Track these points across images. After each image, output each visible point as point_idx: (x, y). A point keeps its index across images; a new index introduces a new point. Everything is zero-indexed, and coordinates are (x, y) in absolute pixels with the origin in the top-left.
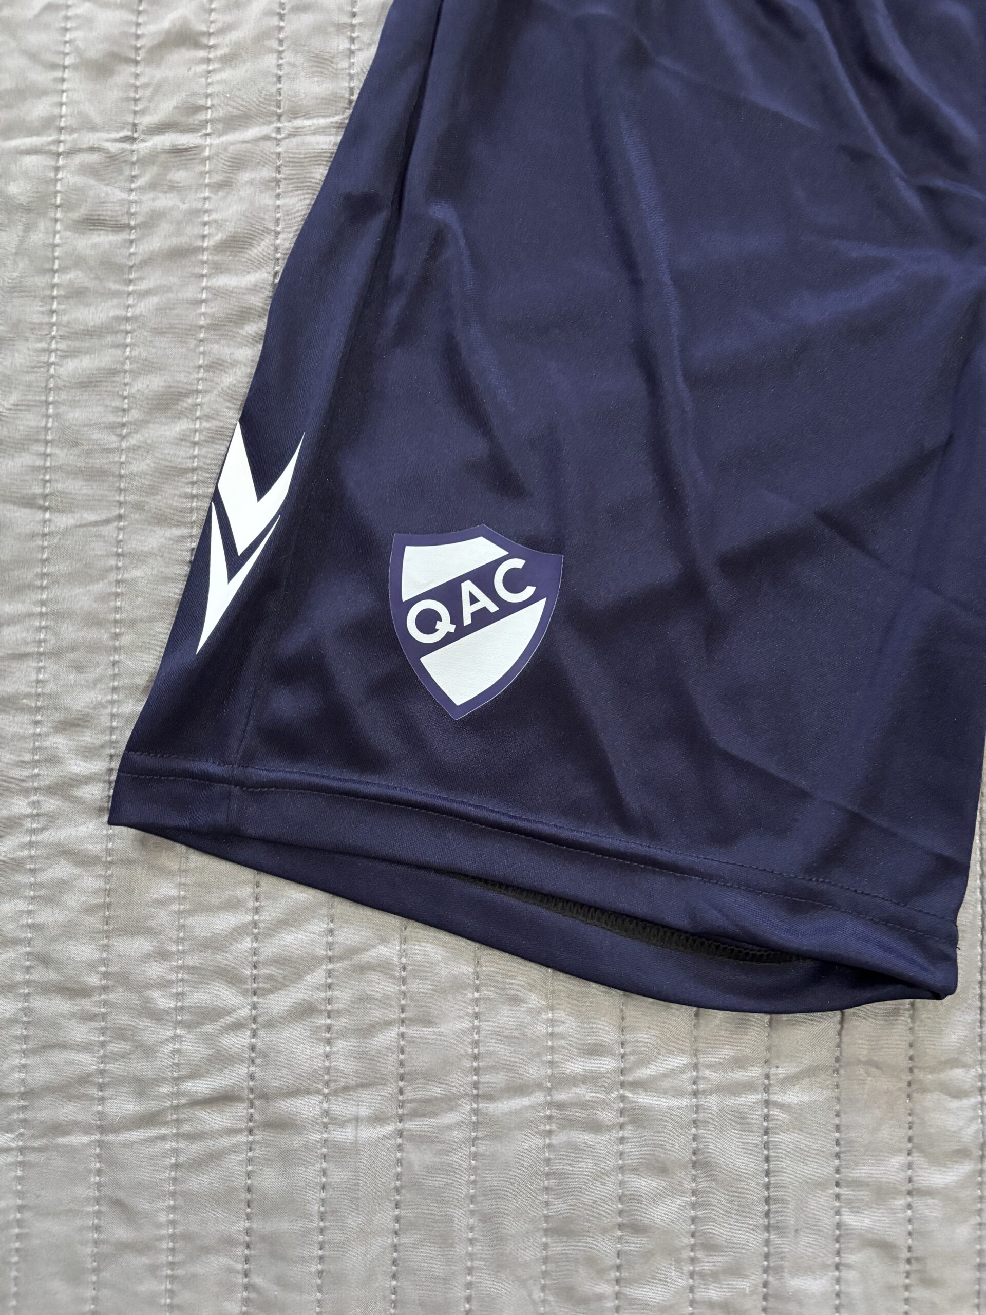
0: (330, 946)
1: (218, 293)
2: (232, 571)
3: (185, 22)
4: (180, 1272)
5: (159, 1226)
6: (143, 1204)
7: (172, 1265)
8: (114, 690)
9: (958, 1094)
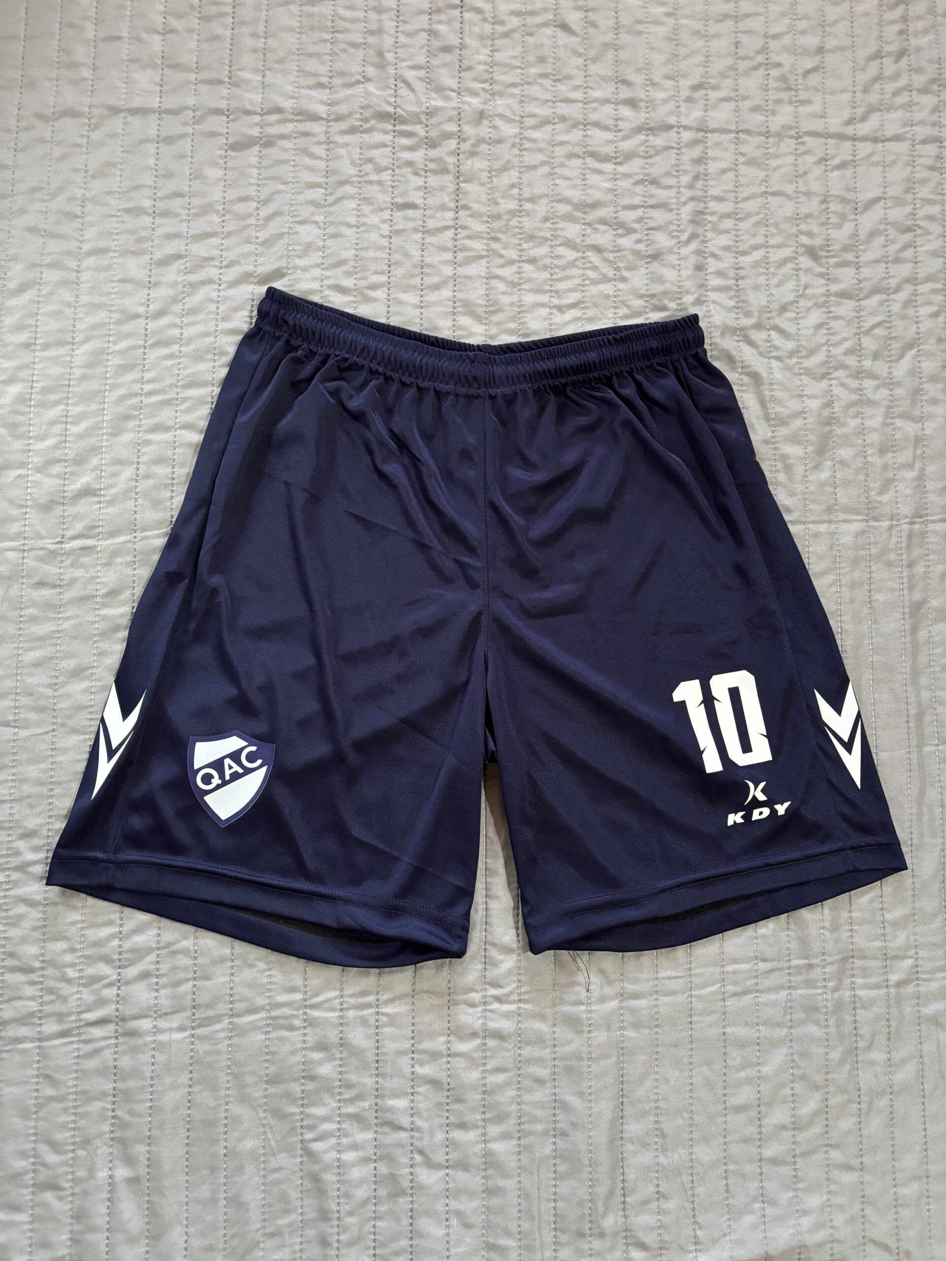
0: (158, 942)
1: (104, 618)
2: (110, 757)
3: (88, 483)
4: (79, 1110)
5: (69, 1087)
6: (60, 1077)
7: (75, 1107)
8: (50, 817)
9: (473, 1005)
